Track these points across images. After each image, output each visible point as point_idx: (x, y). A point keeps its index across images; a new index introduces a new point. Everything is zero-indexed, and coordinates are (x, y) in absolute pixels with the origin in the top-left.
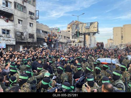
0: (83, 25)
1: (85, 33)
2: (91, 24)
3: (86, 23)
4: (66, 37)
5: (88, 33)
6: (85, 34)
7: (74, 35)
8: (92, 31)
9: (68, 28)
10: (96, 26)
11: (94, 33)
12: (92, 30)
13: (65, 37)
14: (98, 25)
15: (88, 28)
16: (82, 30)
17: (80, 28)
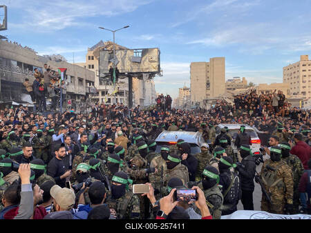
0: (125, 54)
1: (131, 73)
2: (145, 52)
3: (132, 50)
4: (84, 81)
5: (136, 73)
6: (130, 76)
7: (104, 76)
8: (147, 69)
9: (89, 57)
10: (155, 59)
11: (152, 75)
12: (147, 66)
13: (80, 80)
14: (159, 56)
15: (137, 62)
16: (124, 66)
17: (120, 60)
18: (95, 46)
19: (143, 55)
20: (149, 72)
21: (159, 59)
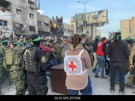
0: (90, 15)
2: (100, 12)
3: (93, 12)
5: (95, 23)
6: (92, 25)
7: (79, 26)
8: (101, 21)
10: (105, 15)
11: (103, 24)
12: (101, 19)
14: (107, 13)
15: (95, 18)
16: (89, 20)
17: (87, 18)
18: (74, 16)
19: (99, 14)
20: (102, 22)
21: (107, 15)
